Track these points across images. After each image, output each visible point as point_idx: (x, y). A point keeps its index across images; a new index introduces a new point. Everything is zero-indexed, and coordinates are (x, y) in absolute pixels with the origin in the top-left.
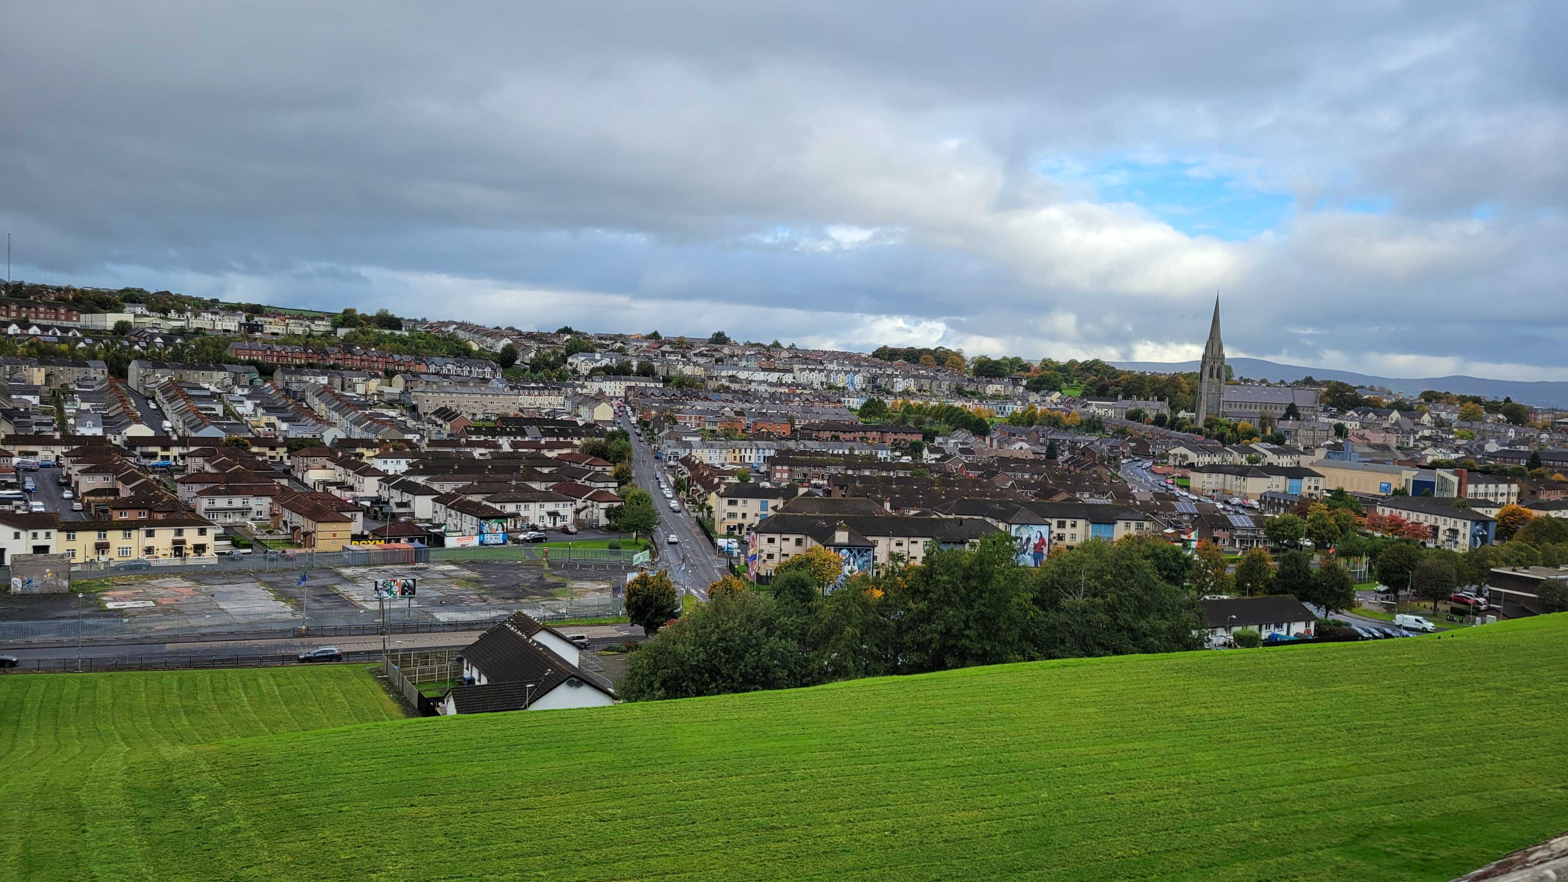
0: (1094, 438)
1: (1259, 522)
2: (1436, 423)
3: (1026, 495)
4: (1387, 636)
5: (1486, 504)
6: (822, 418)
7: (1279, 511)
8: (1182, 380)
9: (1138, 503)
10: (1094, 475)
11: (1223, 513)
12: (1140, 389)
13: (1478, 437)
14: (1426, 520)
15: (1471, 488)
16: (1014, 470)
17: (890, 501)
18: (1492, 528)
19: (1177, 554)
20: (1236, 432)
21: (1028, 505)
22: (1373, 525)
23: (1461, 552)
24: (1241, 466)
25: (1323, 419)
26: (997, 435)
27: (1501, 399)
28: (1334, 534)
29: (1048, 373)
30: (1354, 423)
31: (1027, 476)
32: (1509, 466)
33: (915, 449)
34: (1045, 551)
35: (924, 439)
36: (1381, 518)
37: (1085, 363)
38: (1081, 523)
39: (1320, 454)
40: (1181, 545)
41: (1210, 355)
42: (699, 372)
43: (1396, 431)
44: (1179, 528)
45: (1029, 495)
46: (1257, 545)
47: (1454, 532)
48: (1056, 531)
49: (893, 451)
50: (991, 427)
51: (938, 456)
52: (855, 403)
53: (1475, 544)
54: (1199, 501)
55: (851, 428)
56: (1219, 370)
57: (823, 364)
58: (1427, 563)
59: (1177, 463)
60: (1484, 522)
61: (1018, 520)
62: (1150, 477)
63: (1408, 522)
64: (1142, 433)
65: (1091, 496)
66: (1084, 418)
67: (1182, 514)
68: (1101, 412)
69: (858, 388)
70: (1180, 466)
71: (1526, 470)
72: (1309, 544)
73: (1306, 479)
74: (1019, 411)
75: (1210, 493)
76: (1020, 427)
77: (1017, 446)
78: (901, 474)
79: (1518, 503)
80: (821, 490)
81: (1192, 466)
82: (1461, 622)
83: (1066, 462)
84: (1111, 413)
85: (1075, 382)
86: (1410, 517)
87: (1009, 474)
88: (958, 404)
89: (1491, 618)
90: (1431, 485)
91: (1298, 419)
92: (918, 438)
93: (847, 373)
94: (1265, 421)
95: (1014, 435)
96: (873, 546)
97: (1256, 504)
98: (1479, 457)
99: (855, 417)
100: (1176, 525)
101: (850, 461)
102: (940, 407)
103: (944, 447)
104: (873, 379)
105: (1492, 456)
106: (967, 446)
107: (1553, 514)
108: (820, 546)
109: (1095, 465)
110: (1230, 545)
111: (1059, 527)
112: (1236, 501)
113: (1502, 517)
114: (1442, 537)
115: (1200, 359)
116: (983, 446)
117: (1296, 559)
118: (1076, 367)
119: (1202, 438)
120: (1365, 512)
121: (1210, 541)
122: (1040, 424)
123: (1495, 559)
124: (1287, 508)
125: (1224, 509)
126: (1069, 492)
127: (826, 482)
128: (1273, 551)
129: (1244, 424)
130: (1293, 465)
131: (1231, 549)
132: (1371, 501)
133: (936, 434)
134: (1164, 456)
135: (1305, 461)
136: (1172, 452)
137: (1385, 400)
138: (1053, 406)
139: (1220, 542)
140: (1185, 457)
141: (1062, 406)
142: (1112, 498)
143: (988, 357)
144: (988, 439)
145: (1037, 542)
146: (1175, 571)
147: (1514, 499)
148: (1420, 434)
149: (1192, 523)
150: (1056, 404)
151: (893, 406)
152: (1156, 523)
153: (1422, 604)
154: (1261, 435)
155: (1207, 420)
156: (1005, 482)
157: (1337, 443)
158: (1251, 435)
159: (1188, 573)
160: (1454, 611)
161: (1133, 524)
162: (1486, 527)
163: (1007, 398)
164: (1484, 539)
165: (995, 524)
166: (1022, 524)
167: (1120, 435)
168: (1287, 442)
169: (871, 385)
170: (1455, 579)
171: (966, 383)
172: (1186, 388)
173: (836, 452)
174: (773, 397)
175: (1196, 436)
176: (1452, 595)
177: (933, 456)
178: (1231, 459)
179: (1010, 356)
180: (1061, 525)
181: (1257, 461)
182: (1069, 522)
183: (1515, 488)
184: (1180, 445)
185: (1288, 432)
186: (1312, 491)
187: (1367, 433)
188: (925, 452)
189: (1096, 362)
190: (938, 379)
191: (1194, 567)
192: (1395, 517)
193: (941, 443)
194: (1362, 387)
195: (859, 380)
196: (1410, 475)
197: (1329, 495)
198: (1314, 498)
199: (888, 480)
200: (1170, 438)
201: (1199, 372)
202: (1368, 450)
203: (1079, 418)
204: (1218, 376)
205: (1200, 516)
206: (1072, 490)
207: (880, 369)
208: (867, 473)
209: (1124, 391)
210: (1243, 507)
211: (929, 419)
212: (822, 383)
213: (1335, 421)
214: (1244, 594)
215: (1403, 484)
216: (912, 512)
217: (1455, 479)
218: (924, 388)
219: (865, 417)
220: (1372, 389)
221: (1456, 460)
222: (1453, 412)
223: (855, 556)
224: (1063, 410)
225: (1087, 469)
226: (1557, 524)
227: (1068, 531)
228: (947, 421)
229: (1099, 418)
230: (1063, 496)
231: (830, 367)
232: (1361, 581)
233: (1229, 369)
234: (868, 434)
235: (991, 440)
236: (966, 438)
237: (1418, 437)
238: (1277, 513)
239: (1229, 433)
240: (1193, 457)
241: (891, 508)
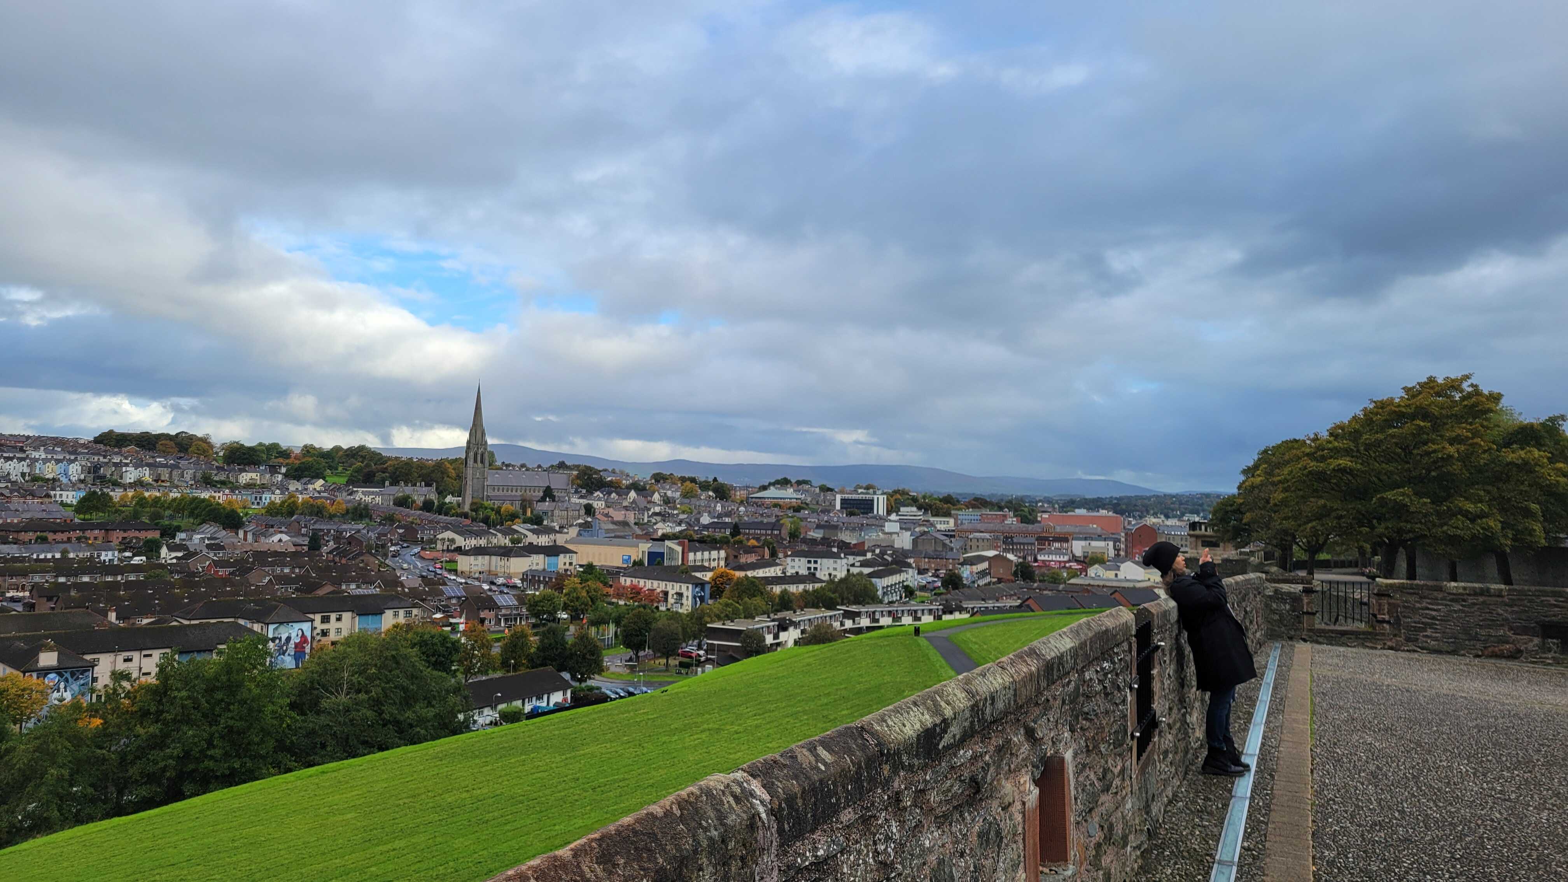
0: (361, 526)
1: (521, 599)
2: (664, 500)
3: (286, 590)
4: (631, 694)
5: (703, 569)
6: (23, 516)
7: (539, 587)
8: (448, 465)
9: (406, 590)
10: (361, 565)
11: (489, 593)
12: (407, 474)
13: (695, 512)
14: (659, 586)
15: (691, 556)
16: (272, 564)
17: (115, 610)
18: (708, 588)
19: (445, 639)
20: (500, 514)
21: (287, 601)
22: (618, 594)
23: (685, 612)
24: (505, 547)
25: (575, 500)
26: (252, 527)
27: (711, 479)
28: (586, 605)
29: (310, 459)
30: (600, 503)
31: (287, 570)
32: (718, 535)
33: (151, 548)
34: (308, 650)
35: (162, 535)
36: (624, 588)
37: (350, 449)
38: (347, 615)
39: (573, 532)
40: (449, 629)
41: (473, 441)
43: (634, 509)
44: (448, 612)
45: (290, 591)
46: (520, 622)
47: (680, 595)
48: (320, 626)
49: (121, 551)
50: (245, 519)
51: (180, 554)
52: (70, 497)
53: (696, 604)
54: (466, 583)
55: (66, 527)
56: (482, 455)
57: (25, 451)
58: (660, 624)
59: (445, 548)
60: (701, 584)
61: (276, 619)
62: (418, 563)
63: (646, 589)
64: (410, 519)
65: (358, 587)
66: (350, 505)
67: (450, 598)
68: (368, 499)
69: (74, 479)
70: (448, 550)
71: (730, 537)
72: (565, 616)
73: (562, 556)
74: (278, 501)
75: (477, 575)
76: (279, 518)
77: (276, 538)
78: (132, 578)
79: (726, 566)
80: (20, 604)
81: (459, 550)
82: (687, 674)
83: (331, 552)
84: (378, 499)
85: (340, 469)
86: (646, 584)
87: (267, 569)
88: (205, 495)
89: (709, 667)
90: (661, 555)
91: (554, 501)
92: (155, 535)
93: (58, 461)
94: (525, 503)
95: (272, 527)
96: (93, 665)
97: (518, 582)
98: (696, 528)
99: (69, 513)
100: (445, 610)
101: (62, 566)
102: (182, 499)
103: (188, 543)
104: (94, 469)
105: (706, 527)
106: (216, 542)
107: (750, 574)
108: (15, 672)
109: (361, 554)
110: (495, 625)
111: (322, 622)
112: (501, 581)
113: (714, 579)
114: (671, 600)
115: (465, 445)
116: (235, 540)
117: (553, 632)
118: (341, 453)
119: (468, 522)
120: (611, 583)
121: (476, 622)
122: (302, 514)
123: (710, 616)
124: (546, 584)
125: (490, 590)
126: (333, 584)
127: (27, 594)
128: (534, 626)
129: (507, 507)
130: (551, 544)
131: (497, 628)
132: (615, 573)
133: (178, 529)
134: (433, 541)
135: (561, 540)
136: (440, 537)
137: (624, 482)
138: (316, 495)
139: (487, 622)
140: (452, 541)
141: (325, 494)
142: (380, 587)
143: (242, 443)
144: (241, 534)
145: (298, 641)
146: (444, 656)
147: (722, 563)
148: (652, 510)
149: (460, 606)
150: (319, 492)
151: (122, 499)
152: (424, 610)
153: (657, 662)
154: (522, 517)
155: (472, 504)
156: (262, 578)
157: (586, 522)
158: (513, 517)
159: (455, 657)
160: (682, 665)
161: (402, 612)
162: (703, 589)
163: (264, 487)
164: (702, 599)
165: (249, 625)
166: (281, 623)
167: (388, 522)
168: (545, 523)
169: (92, 476)
170: (681, 637)
171: (215, 472)
172: (453, 473)
173: (42, 556)
175: (463, 519)
176: (680, 651)
177: (174, 554)
178: (495, 541)
179: (267, 442)
180: (325, 620)
181: (519, 541)
182: (333, 616)
183: (723, 554)
184: (446, 529)
185: (546, 513)
186: (567, 566)
187: (611, 511)
188: (164, 551)
189: (362, 448)
190: (180, 468)
191: (462, 650)
192: (635, 586)
193: (184, 540)
194: (605, 470)
195: (75, 470)
196: (645, 547)
197: (581, 569)
198: (569, 573)
199: (115, 585)
200: (438, 523)
201: (464, 457)
202: (612, 527)
203: (344, 506)
204: (482, 462)
205: (467, 598)
206: (337, 582)
207: (105, 457)
208: (86, 579)
209: (391, 477)
210: (508, 587)
211: (168, 513)
212: (23, 475)
213: (584, 501)
214: (508, 671)
215: (640, 556)
216: (145, 621)
217: (679, 549)
218: (163, 478)
219: (85, 513)
220: (614, 472)
221: (681, 532)
222: (676, 491)
223: (67, 680)
224: (327, 498)
225: (354, 558)
226: (753, 583)
227: (333, 625)
228: (191, 514)
229: (366, 506)
230: (328, 589)
231: (35, 455)
232: (609, 647)
233: (492, 454)
234: (88, 533)
235: (245, 533)
236: (215, 533)
237: (650, 513)
238: (537, 590)
239: (493, 516)
240: (460, 541)
241: (117, 619)
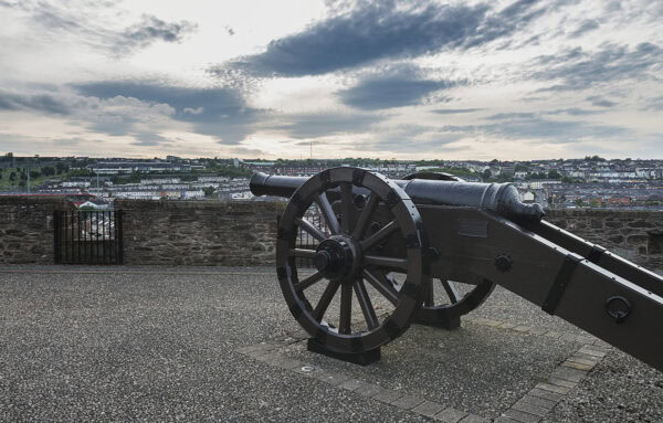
42: (581, 175)
174: (622, 185)
